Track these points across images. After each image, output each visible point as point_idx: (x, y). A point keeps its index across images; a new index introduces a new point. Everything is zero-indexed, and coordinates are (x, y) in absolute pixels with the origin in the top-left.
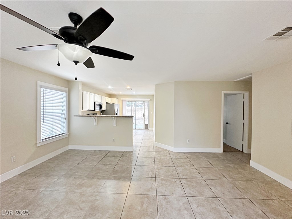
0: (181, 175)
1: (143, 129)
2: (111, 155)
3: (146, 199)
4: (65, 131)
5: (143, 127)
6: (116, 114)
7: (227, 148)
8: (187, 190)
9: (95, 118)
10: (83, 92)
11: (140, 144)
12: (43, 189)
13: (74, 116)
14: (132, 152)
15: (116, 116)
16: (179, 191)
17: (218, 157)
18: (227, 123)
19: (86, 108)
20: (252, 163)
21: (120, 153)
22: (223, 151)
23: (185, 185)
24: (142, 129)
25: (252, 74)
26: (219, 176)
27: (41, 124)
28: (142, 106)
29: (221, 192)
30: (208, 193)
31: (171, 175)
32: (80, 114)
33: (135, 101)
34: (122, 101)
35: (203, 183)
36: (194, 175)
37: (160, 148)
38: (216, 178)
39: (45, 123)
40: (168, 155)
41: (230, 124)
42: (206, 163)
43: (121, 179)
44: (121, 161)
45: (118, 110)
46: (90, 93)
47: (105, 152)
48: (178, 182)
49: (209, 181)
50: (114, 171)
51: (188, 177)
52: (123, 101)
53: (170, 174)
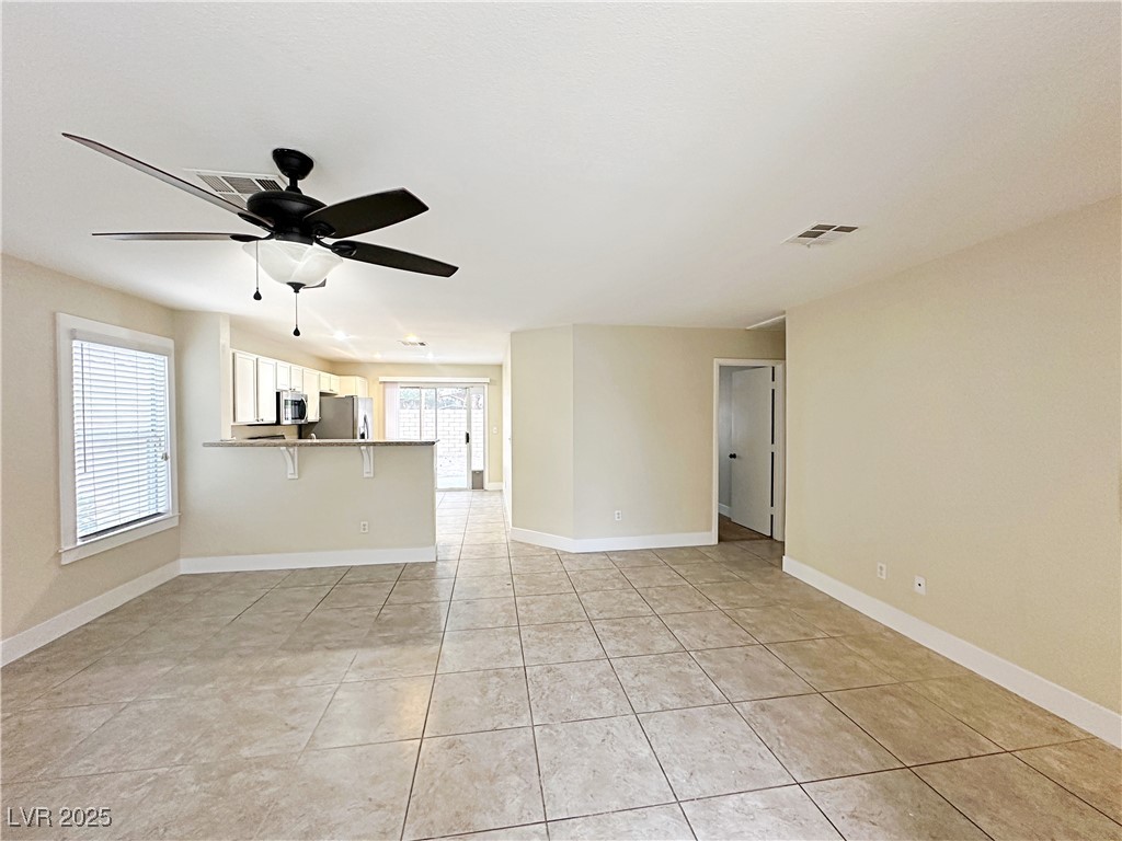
0: (594, 613)
1: (465, 490)
2: (358, 579)
3: (495, 680)
4: (164, 504)
5: (465, 481)
6: (363, 436)
7: (729, 530)
8: (610, 645)
9: (291, 450)
10: (234, 354)
11: (459, 539)
12: (128, 700)
13: (205, 445)
14: (433, 564)
15: (362, 441)
16: (588, 648)
17: (704, 557)
18: (733, 456)
19: (246, 416)
20: (789, 565)
21: (389, 569)
22: (720, 539)
23: (604, 634)
24: (460, 490)
25: (784, 313)
26: (698, 603)
27: (77, 478)
28: (458, 404)
29: (700, 637)
30: (663, 643)
31: (564, 614)
32: (227, 436)
33: (433, 385)
34: (382, 385)
35: (656, 623)
36: (630, 609)
37: (529, 545)
38: (689, 609)
39: (91, 476)
40: (557, 564)
41: (740, 457)
42: (669, 574)
43: (407, 642)
44: (397, 593)
45: (369, 420)
46: (261, 359)
47: (333, 572)
48: (586, 629)
49: (670, 617)
50: (380, 623)
51: (615, 616)
52: (387, 385)
53: (562, 612)
